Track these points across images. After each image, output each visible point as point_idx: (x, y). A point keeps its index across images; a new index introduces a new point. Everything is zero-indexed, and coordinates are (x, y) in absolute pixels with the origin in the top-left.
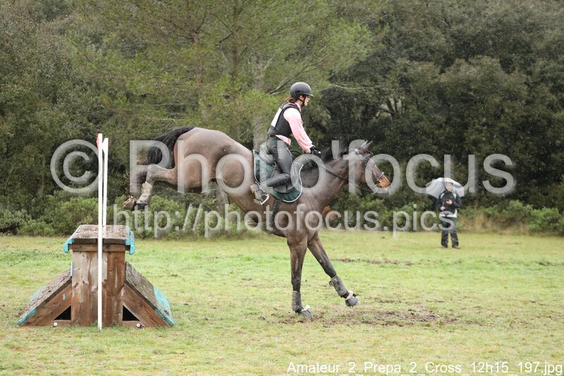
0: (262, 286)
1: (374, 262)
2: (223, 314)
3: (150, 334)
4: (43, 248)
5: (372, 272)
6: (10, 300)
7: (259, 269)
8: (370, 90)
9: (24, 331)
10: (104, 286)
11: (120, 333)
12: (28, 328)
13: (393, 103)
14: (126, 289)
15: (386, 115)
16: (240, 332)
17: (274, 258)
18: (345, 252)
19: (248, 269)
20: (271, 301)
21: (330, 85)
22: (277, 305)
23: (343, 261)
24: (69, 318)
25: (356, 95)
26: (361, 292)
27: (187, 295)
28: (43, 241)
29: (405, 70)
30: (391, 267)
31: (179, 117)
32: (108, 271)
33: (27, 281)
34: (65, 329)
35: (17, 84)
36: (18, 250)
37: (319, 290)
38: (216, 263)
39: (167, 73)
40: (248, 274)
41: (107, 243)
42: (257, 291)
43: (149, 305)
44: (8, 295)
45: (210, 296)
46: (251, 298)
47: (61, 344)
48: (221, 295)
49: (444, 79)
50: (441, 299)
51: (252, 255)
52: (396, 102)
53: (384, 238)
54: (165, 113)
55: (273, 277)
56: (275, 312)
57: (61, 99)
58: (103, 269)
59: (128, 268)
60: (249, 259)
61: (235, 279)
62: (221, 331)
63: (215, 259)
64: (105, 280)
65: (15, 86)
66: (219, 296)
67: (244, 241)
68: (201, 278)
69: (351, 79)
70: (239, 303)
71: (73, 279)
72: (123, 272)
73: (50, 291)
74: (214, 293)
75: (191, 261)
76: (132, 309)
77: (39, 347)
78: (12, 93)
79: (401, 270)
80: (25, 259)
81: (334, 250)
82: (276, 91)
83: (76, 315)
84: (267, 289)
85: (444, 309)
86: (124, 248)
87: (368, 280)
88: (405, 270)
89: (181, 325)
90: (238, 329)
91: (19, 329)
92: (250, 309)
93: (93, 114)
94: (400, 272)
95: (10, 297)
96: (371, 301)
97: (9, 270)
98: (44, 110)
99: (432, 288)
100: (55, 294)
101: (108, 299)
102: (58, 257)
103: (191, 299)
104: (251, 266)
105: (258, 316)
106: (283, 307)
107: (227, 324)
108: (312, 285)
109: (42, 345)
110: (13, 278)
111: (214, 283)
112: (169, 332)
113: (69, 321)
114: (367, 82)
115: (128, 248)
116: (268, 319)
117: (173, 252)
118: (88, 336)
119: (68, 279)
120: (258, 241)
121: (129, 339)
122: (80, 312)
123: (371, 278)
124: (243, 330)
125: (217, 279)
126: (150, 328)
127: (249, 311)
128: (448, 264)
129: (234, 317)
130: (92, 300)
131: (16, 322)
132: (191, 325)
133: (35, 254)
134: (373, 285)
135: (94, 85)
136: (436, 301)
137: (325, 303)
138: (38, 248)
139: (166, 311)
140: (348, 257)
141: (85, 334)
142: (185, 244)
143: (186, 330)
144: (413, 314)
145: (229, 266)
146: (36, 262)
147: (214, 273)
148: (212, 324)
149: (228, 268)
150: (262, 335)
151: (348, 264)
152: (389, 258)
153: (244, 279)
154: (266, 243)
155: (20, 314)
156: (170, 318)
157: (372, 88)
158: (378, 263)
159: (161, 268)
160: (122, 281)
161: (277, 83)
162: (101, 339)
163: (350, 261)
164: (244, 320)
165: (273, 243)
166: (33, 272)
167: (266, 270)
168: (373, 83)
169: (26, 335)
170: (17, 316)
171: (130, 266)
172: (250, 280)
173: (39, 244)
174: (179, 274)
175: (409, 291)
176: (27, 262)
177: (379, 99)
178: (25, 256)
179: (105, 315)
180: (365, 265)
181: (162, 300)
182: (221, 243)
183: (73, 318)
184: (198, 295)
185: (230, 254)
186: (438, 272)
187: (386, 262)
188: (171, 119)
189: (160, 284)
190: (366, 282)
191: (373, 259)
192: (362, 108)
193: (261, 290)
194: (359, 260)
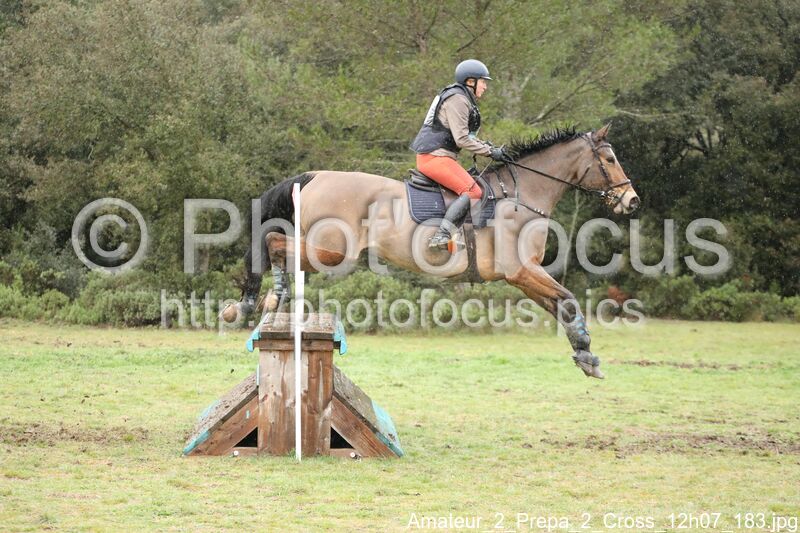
0: (524, 400)
1: (683, 366)
2: (472, 440)
3: (370, 467)
4: (209, 347)
5: (682, 379)
6: (170, 419)
7: (518, 375)
8: (674, 118)
9: (193, 463)
10: (304, 400)
11: (327, 466)
12: (199, 458)
13: (705, 136)
14: (335, 404)
15: (695, 153)
16: (497, 465)
17: (539, 359)
18: (641, 352)
19: (503, 376)
20: (539, 421)
21: (616, 111)
22: (548, 426)
23: (639, 363)
24: (256, 446)
25: (652, 126)
26: (667, 408)
27: (419, 413)
28: (209, 337)
29: (724, 88)
30: (708, 373)
31: (400, 159)
32: (310, 378)
33: (192, 392)
34: (249, 460)
35: (171, 114)
36: (176, 349)
37: (607, 405)
38: (458, 367)
39: (383, 97)
40: (503, 383)
41: (307, 339)
42: (518, 406)
43: (367, 426)
44: (166, 412)
45: (451, 414)
46: (511, 416)
47: (246, 481)
48: (467, 412)
49: (779, 100)
50: (783, 418)
51: (508, 356)
52: (710, 134)
53: (695, 331)
54: (381, 153)
55: (540, 387)
56: (546, 437)
57: (232, 135)
58: (302, 374)
59: (335, 374)
60: (504, 362)
61: (485, 391)
62: (470, 464)
63: (455, 362)
64: (305, 391)
65: (169, 117)
66: (464, 415)
67: (495, 337)
68: (437, 389)
69: (646, 102)
70: (494, 425)
71: (260, 390)
72: (330, 380)
73: (227, 407)
74: (456, 409)
75: (422, 365)
76: (344, 432)
77: (215, 485)
78: (165, 128)
79: (724, 376)
80: (186, 361)
81: (624, 348)
82: (538, 121)
83: (264, 440)
84: (532, 404)
85: (788, 431)
86: (331, 346)
87: (675, 391)
88: (729, 376)
89: (413, 455)
90: (495, 460)
91: (186, 460)
92: (510, 432)
93: (278, 155)
94: (721, 380)
95: (170, 416)
96: (682, 420)
97: (165, 377)
98: (210, 151)
99: (769, 402)
100: (235, 410)
101: (309, 418)
102: (232, 359)
103: (424, 419)
104: (508, 372)
105: (522, 442)
106: (556, 429)
107: (478, 454)
108: (597, 399)
109: (219, 483)
110: (172, 389)
111: (454, 396)
112: (397, 464)
113: (255, 448)
114: (669, 107)
115: (338, 345)
116: (536, 446)
117: (395, 352)
118: (282, 469)
119: (253, 389)
120: (515, 336)
121: (341, 474)
122: (271, 435)
123: (680, 389)
124: (501, 462)
125: (460, 390)
126: (369, 460)
127: (509, 436)
128: (791, 368)
129: (488, 444)
130: (287, 419)
131: (180, 449)
132: (427, 455)
133: (200, 355)
134: (684, 398)
135: (278, 114)
136: (776, 421)
137: (616, 424)
138: (203, 346)
139: (390, 435)
140: (646, 358)
141: (278, 467)
142: (411, 340)
143: (420, 461)
144: (743, 439)
145: (476, 371)
146: (202, 366)
147: (455, 383)
148: (456, 453)
149: (474, 375)
150: (527, 468)
151: (646, 369)
152: (705, 360)
153: (498, 390)
154: (527, 339)
155: (186, 439)
156: (397, 445)
157: (675, 115)
158: (689, 366)
159: (380, 374)
160: (330, 392)
161: (540, 109)
162: (299, 474)
163: (648, 364)
164: (501, 448)
165: (536, 339)
166: (200, 381)
167: (528, 377)
168: (678, 107)
169: (196, 467)
170: (180, 442)
171: (338, 371)
172: (507, 391)
173: (204, 340)
174: (405, 382)
175: (736, 407)
176: (191, 366)
177: (687, 130)
178: (187, 358)
179: (305, 440)
180: (671, 370)
181: (385, 419)
182: (461, 339)
183: (260, 444)
184: (433, 412)
185: (476, 355)
186: (777, 379)
187: (701, 366)
188: (388, 161)
189: (380, 397)
190: (673, 394)
191: (680, 361)
192: (661, 144)
193: (525, 406)
194: (662, 362)
